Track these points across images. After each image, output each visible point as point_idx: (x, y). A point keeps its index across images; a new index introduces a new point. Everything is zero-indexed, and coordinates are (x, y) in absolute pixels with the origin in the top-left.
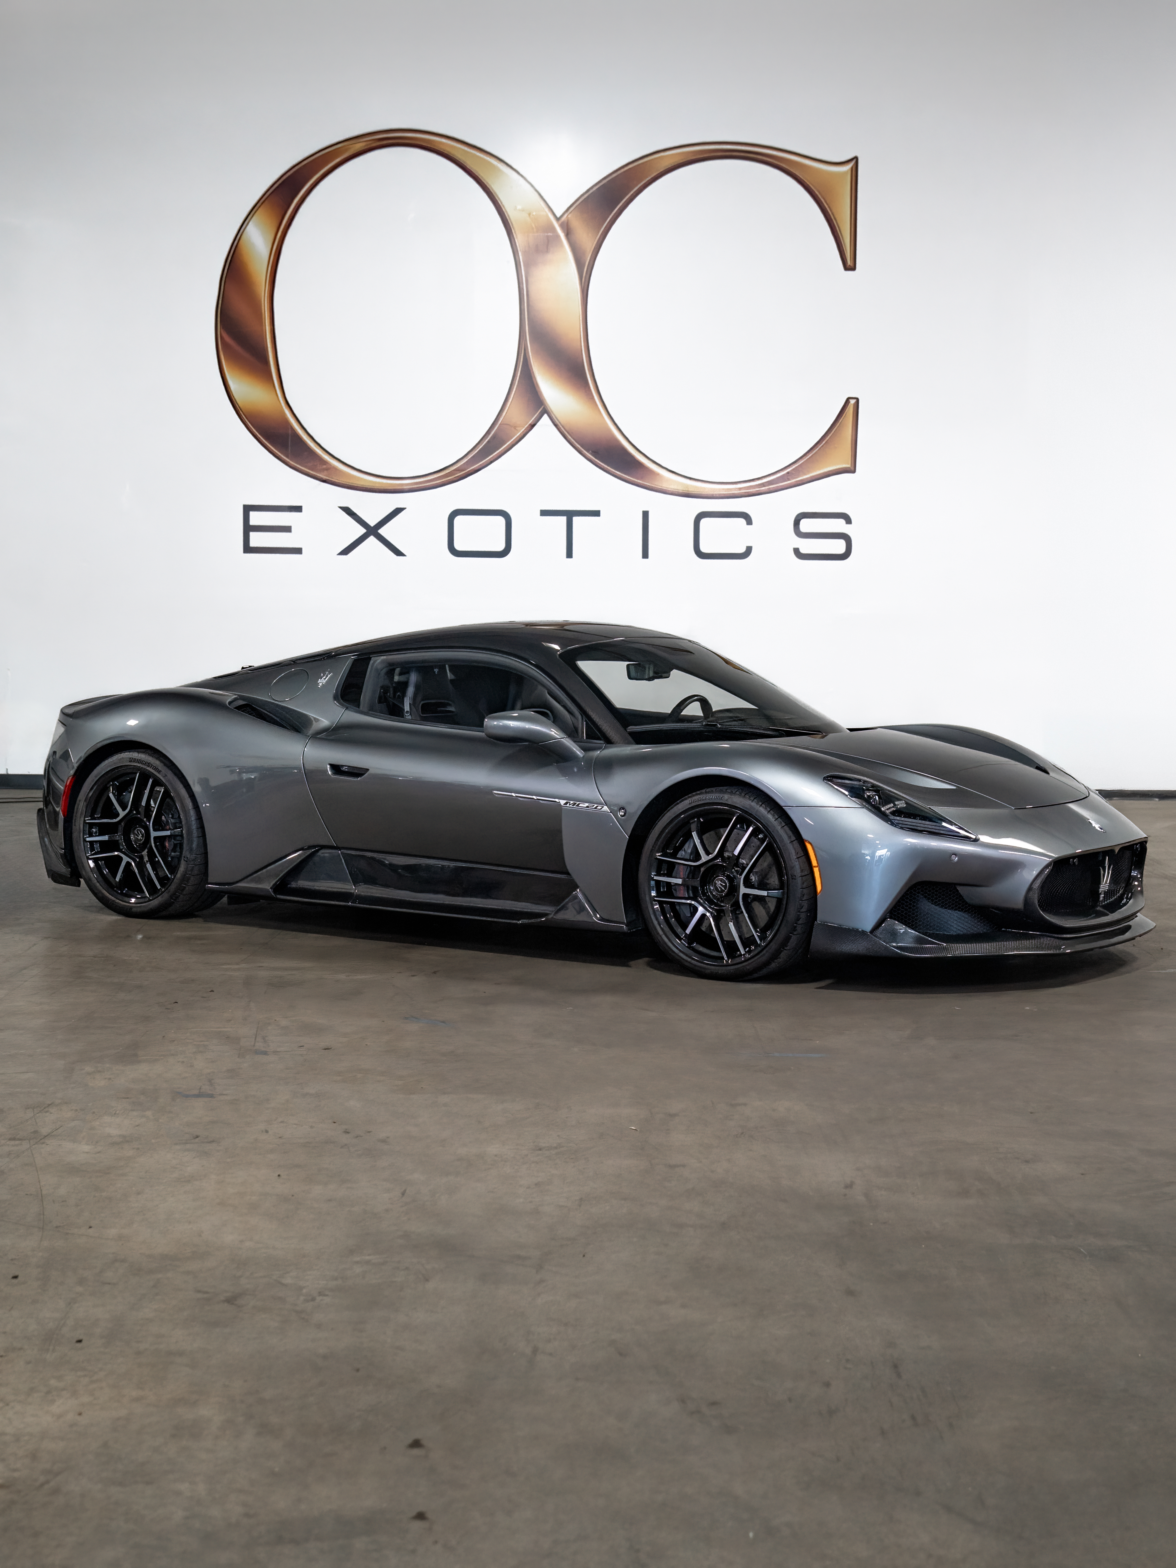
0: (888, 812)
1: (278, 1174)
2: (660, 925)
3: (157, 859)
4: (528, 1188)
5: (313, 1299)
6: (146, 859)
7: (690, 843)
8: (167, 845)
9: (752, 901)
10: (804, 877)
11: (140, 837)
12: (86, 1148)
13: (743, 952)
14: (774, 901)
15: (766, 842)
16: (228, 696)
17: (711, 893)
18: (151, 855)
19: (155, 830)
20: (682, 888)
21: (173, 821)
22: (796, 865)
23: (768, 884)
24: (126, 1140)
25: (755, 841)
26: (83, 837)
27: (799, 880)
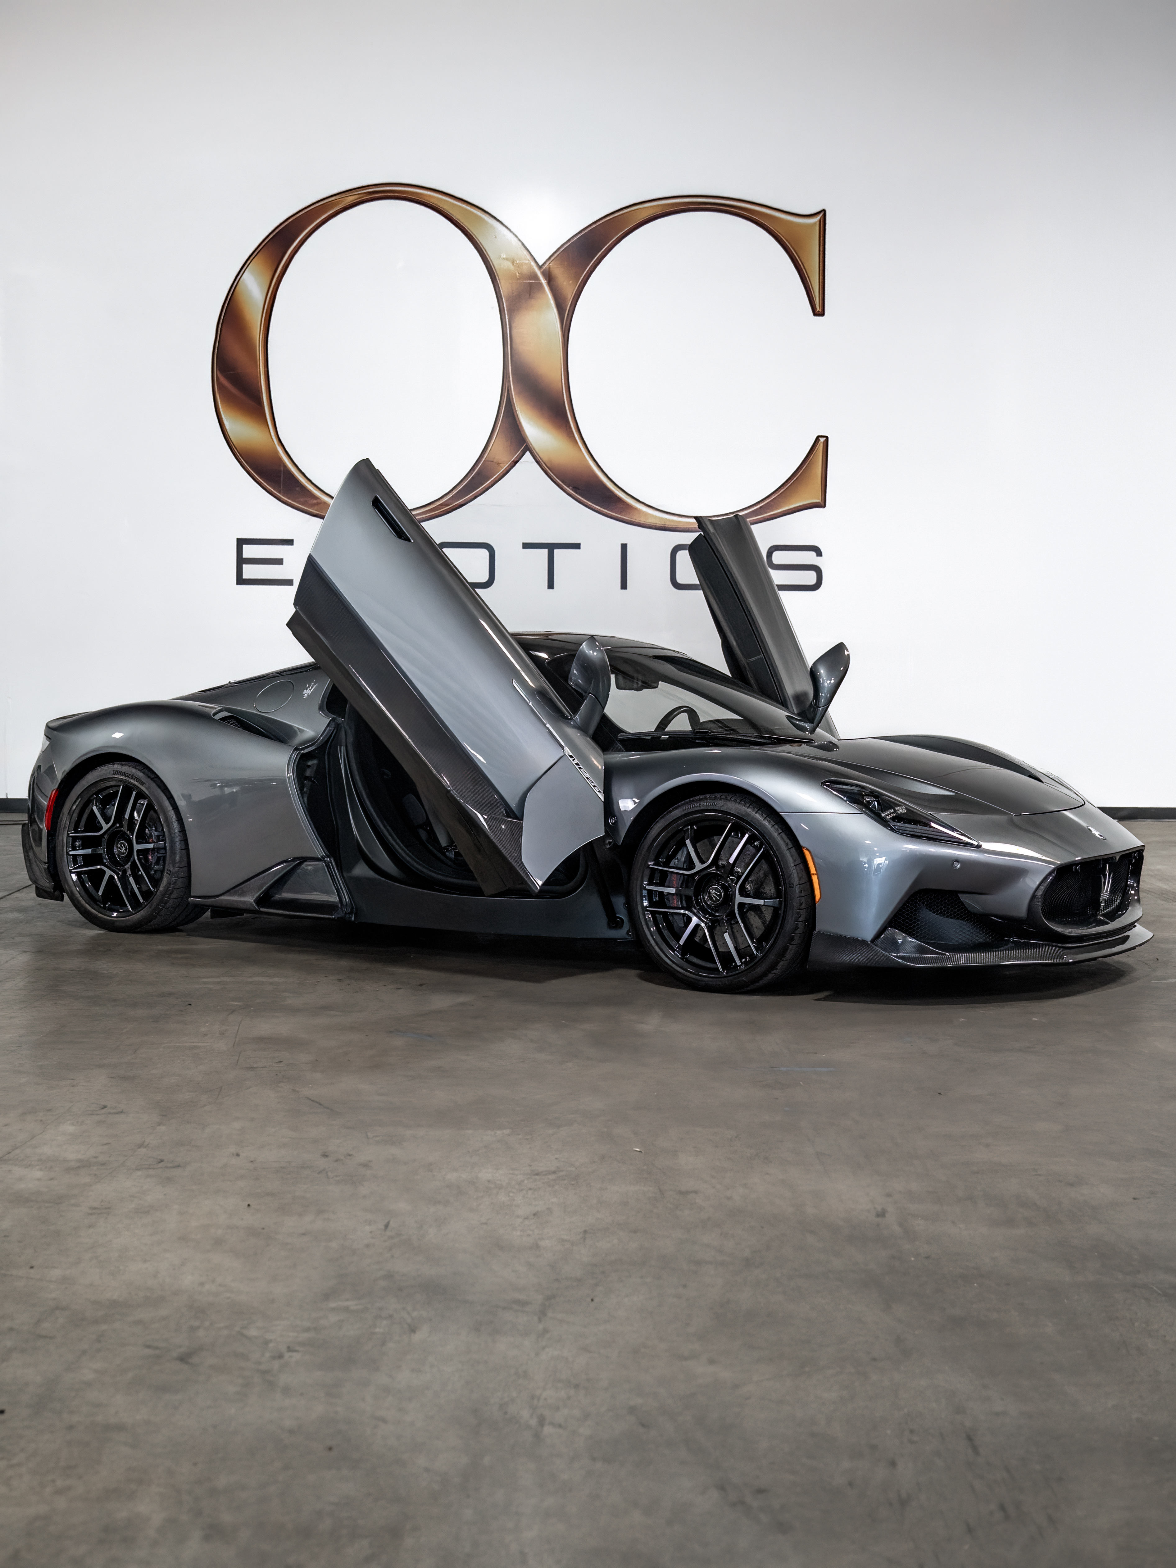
0: (888, 817)
1: (249, 1203)
2: (652, 936)
3: (140, 873)
4: (526, 1218)
5: (281, 1356)
6: (129, 872)
7: (683, 852)
8: (150, 858)
9: (747, 911)
10: (801, 886)
11: (123, 850)
12: (39, 1174)
13: (739, 963)
14: (771, 910)
15: (762, 850)
16: (211, 708)
17: (706, 903)
18: (134, 867)
19: (138, 843)
20: (675, 897)
21: (156, 833)
22: (795, 873)
23: (765, 893)
24: (84, 1165)
25: (751, 849)
26: (67, 850)
27: (797, 889)
